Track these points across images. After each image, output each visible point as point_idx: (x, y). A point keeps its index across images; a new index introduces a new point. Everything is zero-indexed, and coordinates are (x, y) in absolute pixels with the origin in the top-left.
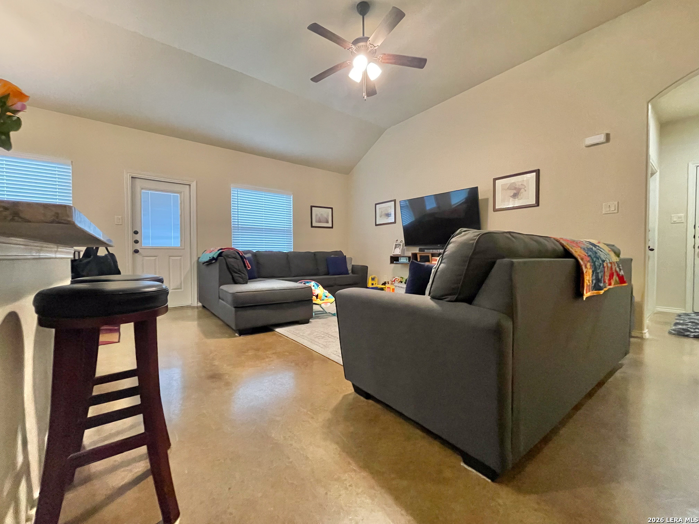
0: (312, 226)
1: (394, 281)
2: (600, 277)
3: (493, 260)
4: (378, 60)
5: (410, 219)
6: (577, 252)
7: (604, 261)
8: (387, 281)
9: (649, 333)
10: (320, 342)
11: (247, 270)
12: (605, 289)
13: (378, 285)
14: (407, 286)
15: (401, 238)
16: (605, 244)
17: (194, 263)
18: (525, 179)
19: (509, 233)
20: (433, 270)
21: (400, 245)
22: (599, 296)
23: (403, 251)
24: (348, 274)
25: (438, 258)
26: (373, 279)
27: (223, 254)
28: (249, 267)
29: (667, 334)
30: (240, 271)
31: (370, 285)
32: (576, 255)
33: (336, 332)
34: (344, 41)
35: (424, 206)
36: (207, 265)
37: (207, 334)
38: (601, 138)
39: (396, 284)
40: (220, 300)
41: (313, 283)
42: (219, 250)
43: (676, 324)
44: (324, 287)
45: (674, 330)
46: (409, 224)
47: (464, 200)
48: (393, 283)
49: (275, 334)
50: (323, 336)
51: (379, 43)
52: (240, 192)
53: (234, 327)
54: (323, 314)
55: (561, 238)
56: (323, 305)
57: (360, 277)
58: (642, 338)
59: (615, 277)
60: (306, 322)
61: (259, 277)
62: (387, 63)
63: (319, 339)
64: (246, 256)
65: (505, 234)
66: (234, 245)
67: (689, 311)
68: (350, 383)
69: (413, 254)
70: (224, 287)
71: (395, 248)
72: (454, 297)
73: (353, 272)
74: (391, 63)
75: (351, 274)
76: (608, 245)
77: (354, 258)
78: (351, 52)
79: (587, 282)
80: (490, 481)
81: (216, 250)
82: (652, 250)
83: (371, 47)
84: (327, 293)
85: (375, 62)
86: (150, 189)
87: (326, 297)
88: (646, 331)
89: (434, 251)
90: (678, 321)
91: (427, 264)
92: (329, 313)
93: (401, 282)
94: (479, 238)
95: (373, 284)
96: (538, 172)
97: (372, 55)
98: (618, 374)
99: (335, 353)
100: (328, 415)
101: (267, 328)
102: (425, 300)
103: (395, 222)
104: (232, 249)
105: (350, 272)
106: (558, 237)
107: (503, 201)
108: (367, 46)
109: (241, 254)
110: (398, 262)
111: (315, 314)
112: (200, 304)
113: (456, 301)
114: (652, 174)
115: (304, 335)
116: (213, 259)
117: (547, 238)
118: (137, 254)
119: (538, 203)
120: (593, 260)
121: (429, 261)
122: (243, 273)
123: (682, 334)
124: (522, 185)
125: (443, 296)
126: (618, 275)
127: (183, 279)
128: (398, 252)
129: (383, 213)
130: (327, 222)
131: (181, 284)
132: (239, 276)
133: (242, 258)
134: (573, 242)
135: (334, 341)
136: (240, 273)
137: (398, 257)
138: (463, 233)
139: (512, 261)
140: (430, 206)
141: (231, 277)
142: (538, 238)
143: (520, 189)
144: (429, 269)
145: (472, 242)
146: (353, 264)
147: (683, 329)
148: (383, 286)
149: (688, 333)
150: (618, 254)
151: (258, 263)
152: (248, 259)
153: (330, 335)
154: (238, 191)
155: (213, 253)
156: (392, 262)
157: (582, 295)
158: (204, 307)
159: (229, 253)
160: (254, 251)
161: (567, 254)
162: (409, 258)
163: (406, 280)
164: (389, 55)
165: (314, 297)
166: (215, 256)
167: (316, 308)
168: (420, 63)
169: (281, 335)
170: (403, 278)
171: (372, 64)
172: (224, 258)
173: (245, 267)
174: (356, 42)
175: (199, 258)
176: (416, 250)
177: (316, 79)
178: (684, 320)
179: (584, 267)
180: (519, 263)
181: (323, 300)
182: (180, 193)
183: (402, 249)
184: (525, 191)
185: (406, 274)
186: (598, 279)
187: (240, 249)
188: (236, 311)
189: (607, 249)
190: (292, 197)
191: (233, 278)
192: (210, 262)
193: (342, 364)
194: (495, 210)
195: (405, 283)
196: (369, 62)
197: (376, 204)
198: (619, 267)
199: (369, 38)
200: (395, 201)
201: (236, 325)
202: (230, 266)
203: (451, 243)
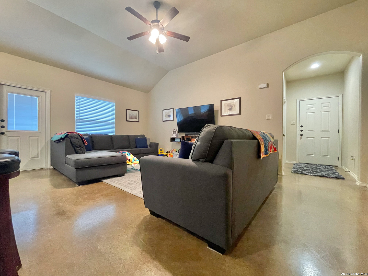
0: (127, 121)
1: (173, 151)
2: (267, 148)
3: (223, 140)
4: (165, 34)
5: (181, 119)
6: (258, 137)
7: (268, 141)
8: (168, 151)
9: (284, 173)
10: (131, 187)
11: (85, 146)
12: (269, 154)
13: (164, 153)
14: (180, 154)
15: (176, 128)
16: (268, 133)
17: (48, 142)
18: (235, 101)
19: (230, 127)
20: (193, 146)
21: (176, 132)
22: (267, 157)
23: (177, 135)
24: (148, 147)
25: (196, 139)
26: (161, 150)
27: (69, 136)
28: (86, 144)
29: (290, 173)
30: (80, 147)
31: (159, 153)
32: (258, 138)
33: (140, 180)
34: (146, 20)
35: (188, 112)
36: (57, 142)
37: (56, 186)
38: (265, 85)
39: (174, 152)
40: (66, 164)
41: (127, 153)
42: (65, 134)
43: (293, 168)
44: (134, 155)
45: (293, 171)
46: (180, 121)
47: (207, 110)
48: (172, 152)
49: (103, 184)
50: (132, 183)
51: (165, 25)
52: (82, 99)
53: (75, 180)
54: (133, 170)
55: (251, 130)
56: (133, 165)
57: (154, 149)
58: (281, 175)
59: (273, 148)
60: (122, 175)
61: (93, 150)
62: (170, 36)
63: (130, 185)
64: (84, 137)
65: (228, 127)
66: (76, 130)
67: (298, 162)
68: (147, 210)
69: (182, 137)
70: (69, 156)
71: (173, 134)
72: (204, 160)
73: (150, 146)
74: (172, 36)
75: (149, 148)
76: (269, 134)
77: (151, 139)
78: (150, 27)
79: (262, 151)
80: (221, 254)
81: (64, 134)
82: (284, 136)
83: (161, 26)
84: (135, 158)
85: (163, 34)
86: (15, 93)
87: (135, 160)
88: (283, 172)
89: (193, 135)
90: (294, 167)
91: (189, 142)
92: (136, 169)
93: (176, 151)
94: (216, 129)
95: (161, 153)
96: (240, 98)
97: (162, 30)
98: (273, 193)
99: (140, 192)
100: (135, 230)
101: (98, 180)
102: (189, 162)
103: (173, 120)
104: (75, 133)
105: (149, 146)
106: (250, 129)
107: (225, 111)
108: (159, 25)
109: (81, 136)
110: (175, 141)
111: (128, 171)
112: (52, 167)
113: (205, 162)
114: (284, 103)
115: (121, 183)
116: (62, 138)
117: (245, 130)
118: (3, 135)
119: (240, 114)
120: (264, 140)
121: (190, 140)
122: (82, 147)
123: (296, 172)
124: (233, 104)
125: (198, 159)
126: (274, 147)
127: (39, 151)
128: (174, 135)
129: (167, 115)
130: (136, 119)
131: (38, 155)
132: (79, 149)
133: (82, 138)
134: (256, 132)
135: (139, 185)
136: (81, 147)
137: (175, 138)
138: (208, 126)
139: (232, 141)
140: (191, 112)
141: (74, 150)
142: (242, 130)
143: (232, 106)
144: (191, 145)
145: (213, 131)
146: (150, 142)
147: (296, 170)
148: (167, 154)
149: (298, 172)
150: (273, 138)
151: (92, 141)
152: (87, 139)
153: (136, 182)
154: (80, 98)
155: (62, 135)
156: (171, 141)
157: (260, 157)
158: (54, 168)
159: (72, 135)
160: (90, 134)
161: (254, 138)
162: (180, 139)
163: (179, 151)
164: (171, 32)
165: (128, 161)
166: (63, 137)
167: (128, 167)
168: (186, 39)
169: (107, 184)
170: (177, 149)
171: (161, 35)
172: (69, 138)
173: (84, 143)
174: (153, 22)
175: (51, 138)
176: (184, 135)
177: (130, 38)
178: (296, 166)
179: (261, 144)
180: (235, 142)
181: (133, 162)
182: (39, 97)
183: (177, 134)
184: (235, 107)
185: (179, 147)
186: (267, 149)
187: (81, 133)
188: (76, 171)
189: (269, 135)
190: (115, 103)
191: (75, 150)
192: (59, 141)
193: (143, 198)
194: (222, 116)
195: (179, 152)
196: (160, 34)
197: (163, 110)
198: (274, 143)
199: (160, 21)
200: (173, 109)
201: (77, 179)
202: (73, 143)
203: (202, 131)
